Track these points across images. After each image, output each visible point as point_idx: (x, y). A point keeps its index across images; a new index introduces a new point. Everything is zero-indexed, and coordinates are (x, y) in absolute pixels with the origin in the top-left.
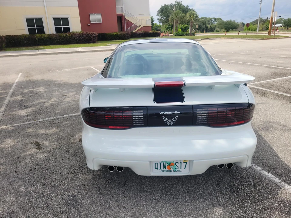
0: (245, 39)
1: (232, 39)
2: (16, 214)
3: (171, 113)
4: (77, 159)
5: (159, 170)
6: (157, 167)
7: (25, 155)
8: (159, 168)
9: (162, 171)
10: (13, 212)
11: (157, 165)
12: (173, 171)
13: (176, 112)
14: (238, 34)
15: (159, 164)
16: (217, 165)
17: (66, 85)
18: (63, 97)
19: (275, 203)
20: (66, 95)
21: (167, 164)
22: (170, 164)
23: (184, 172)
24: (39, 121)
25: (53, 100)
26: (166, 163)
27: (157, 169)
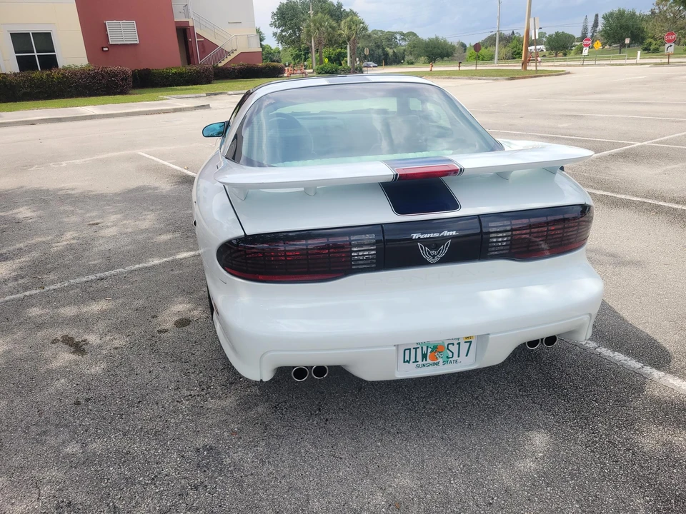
0: (476, 79)
1: (448, 78)
2: (80, 507)
3: (436, 235)
4: (186, 366)
5: (412, 365)
6: (407, 358)
7: (49, 372)
8: (413, 359)
9: (417, 367)
10: (69, 504)
11: (407, 354)
12: (441, 363)
13: (446, 233)
14: (457, 68)
15: (413, 352)
16: (525, 343)
17: (89, 198)
18: (94, 227)
19: (645, 408)
20: (98, 221)
21: (430, 350)
22: (437, 349)
23: (465, 363)
24: (52, 287)
25: (69, 235)
26: (427, 347)
27: (408, 362)
